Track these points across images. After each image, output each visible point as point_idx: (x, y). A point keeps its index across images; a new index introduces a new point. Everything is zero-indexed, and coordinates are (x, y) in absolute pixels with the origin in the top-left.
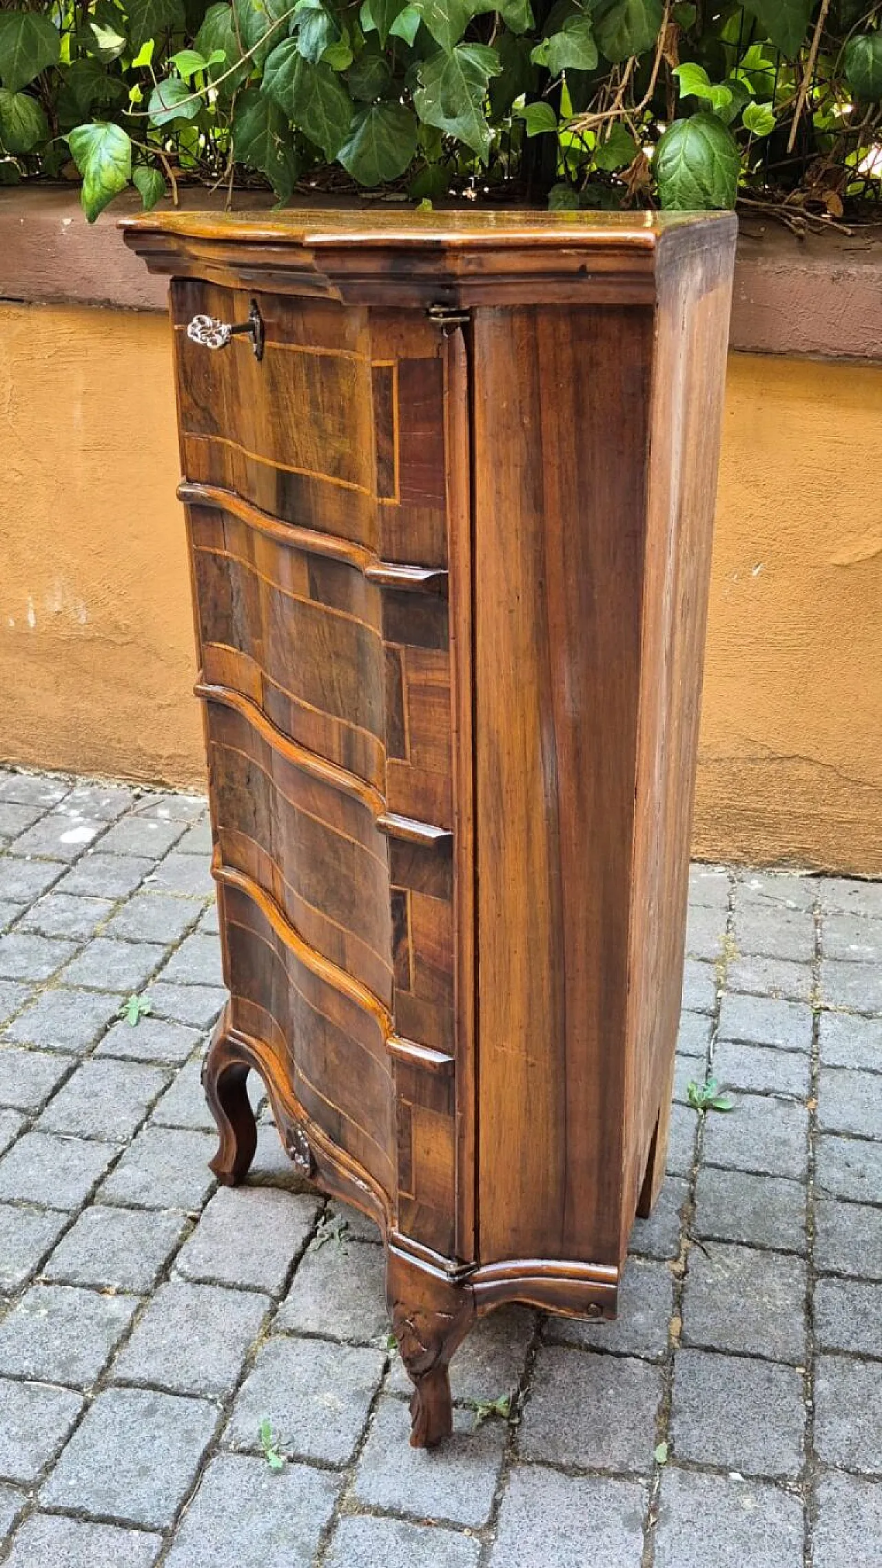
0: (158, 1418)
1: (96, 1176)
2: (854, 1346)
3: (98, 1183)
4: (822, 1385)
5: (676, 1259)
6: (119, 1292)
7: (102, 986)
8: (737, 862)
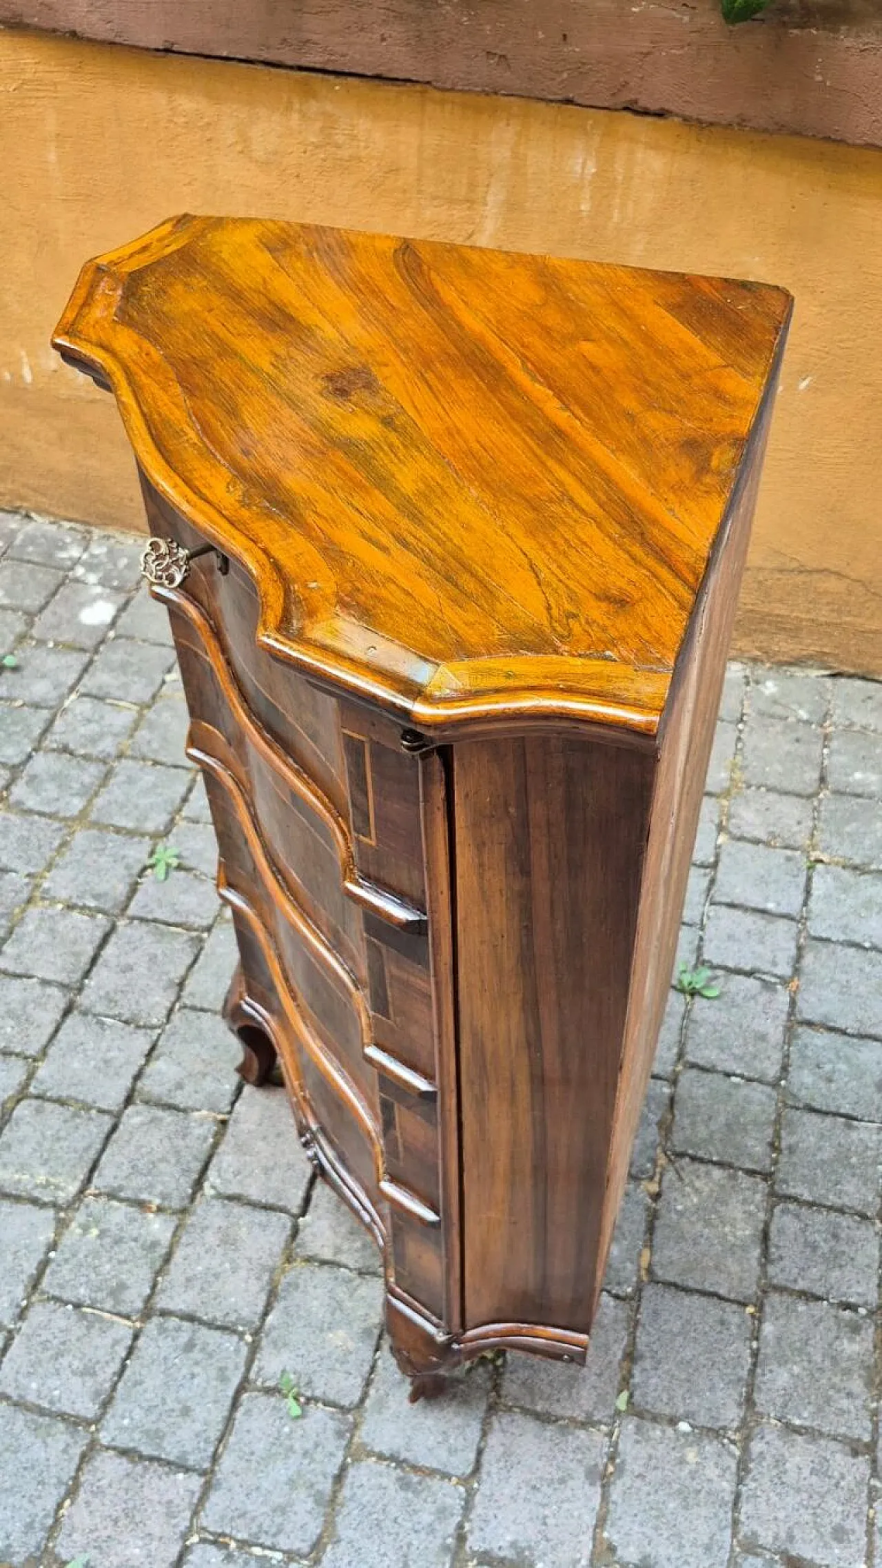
0: (196, 1355)
1: (134, 1070)
2: (801, 1285)
3: (137, 1077)
4: (768, 1329)
5: (651, 1179)
6: (160, 1210)
7: (130, 825)
8: (755, 660)
